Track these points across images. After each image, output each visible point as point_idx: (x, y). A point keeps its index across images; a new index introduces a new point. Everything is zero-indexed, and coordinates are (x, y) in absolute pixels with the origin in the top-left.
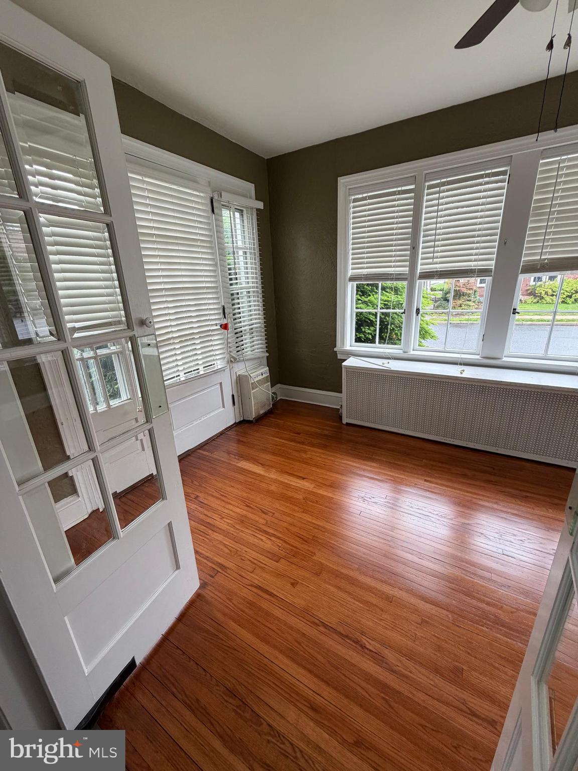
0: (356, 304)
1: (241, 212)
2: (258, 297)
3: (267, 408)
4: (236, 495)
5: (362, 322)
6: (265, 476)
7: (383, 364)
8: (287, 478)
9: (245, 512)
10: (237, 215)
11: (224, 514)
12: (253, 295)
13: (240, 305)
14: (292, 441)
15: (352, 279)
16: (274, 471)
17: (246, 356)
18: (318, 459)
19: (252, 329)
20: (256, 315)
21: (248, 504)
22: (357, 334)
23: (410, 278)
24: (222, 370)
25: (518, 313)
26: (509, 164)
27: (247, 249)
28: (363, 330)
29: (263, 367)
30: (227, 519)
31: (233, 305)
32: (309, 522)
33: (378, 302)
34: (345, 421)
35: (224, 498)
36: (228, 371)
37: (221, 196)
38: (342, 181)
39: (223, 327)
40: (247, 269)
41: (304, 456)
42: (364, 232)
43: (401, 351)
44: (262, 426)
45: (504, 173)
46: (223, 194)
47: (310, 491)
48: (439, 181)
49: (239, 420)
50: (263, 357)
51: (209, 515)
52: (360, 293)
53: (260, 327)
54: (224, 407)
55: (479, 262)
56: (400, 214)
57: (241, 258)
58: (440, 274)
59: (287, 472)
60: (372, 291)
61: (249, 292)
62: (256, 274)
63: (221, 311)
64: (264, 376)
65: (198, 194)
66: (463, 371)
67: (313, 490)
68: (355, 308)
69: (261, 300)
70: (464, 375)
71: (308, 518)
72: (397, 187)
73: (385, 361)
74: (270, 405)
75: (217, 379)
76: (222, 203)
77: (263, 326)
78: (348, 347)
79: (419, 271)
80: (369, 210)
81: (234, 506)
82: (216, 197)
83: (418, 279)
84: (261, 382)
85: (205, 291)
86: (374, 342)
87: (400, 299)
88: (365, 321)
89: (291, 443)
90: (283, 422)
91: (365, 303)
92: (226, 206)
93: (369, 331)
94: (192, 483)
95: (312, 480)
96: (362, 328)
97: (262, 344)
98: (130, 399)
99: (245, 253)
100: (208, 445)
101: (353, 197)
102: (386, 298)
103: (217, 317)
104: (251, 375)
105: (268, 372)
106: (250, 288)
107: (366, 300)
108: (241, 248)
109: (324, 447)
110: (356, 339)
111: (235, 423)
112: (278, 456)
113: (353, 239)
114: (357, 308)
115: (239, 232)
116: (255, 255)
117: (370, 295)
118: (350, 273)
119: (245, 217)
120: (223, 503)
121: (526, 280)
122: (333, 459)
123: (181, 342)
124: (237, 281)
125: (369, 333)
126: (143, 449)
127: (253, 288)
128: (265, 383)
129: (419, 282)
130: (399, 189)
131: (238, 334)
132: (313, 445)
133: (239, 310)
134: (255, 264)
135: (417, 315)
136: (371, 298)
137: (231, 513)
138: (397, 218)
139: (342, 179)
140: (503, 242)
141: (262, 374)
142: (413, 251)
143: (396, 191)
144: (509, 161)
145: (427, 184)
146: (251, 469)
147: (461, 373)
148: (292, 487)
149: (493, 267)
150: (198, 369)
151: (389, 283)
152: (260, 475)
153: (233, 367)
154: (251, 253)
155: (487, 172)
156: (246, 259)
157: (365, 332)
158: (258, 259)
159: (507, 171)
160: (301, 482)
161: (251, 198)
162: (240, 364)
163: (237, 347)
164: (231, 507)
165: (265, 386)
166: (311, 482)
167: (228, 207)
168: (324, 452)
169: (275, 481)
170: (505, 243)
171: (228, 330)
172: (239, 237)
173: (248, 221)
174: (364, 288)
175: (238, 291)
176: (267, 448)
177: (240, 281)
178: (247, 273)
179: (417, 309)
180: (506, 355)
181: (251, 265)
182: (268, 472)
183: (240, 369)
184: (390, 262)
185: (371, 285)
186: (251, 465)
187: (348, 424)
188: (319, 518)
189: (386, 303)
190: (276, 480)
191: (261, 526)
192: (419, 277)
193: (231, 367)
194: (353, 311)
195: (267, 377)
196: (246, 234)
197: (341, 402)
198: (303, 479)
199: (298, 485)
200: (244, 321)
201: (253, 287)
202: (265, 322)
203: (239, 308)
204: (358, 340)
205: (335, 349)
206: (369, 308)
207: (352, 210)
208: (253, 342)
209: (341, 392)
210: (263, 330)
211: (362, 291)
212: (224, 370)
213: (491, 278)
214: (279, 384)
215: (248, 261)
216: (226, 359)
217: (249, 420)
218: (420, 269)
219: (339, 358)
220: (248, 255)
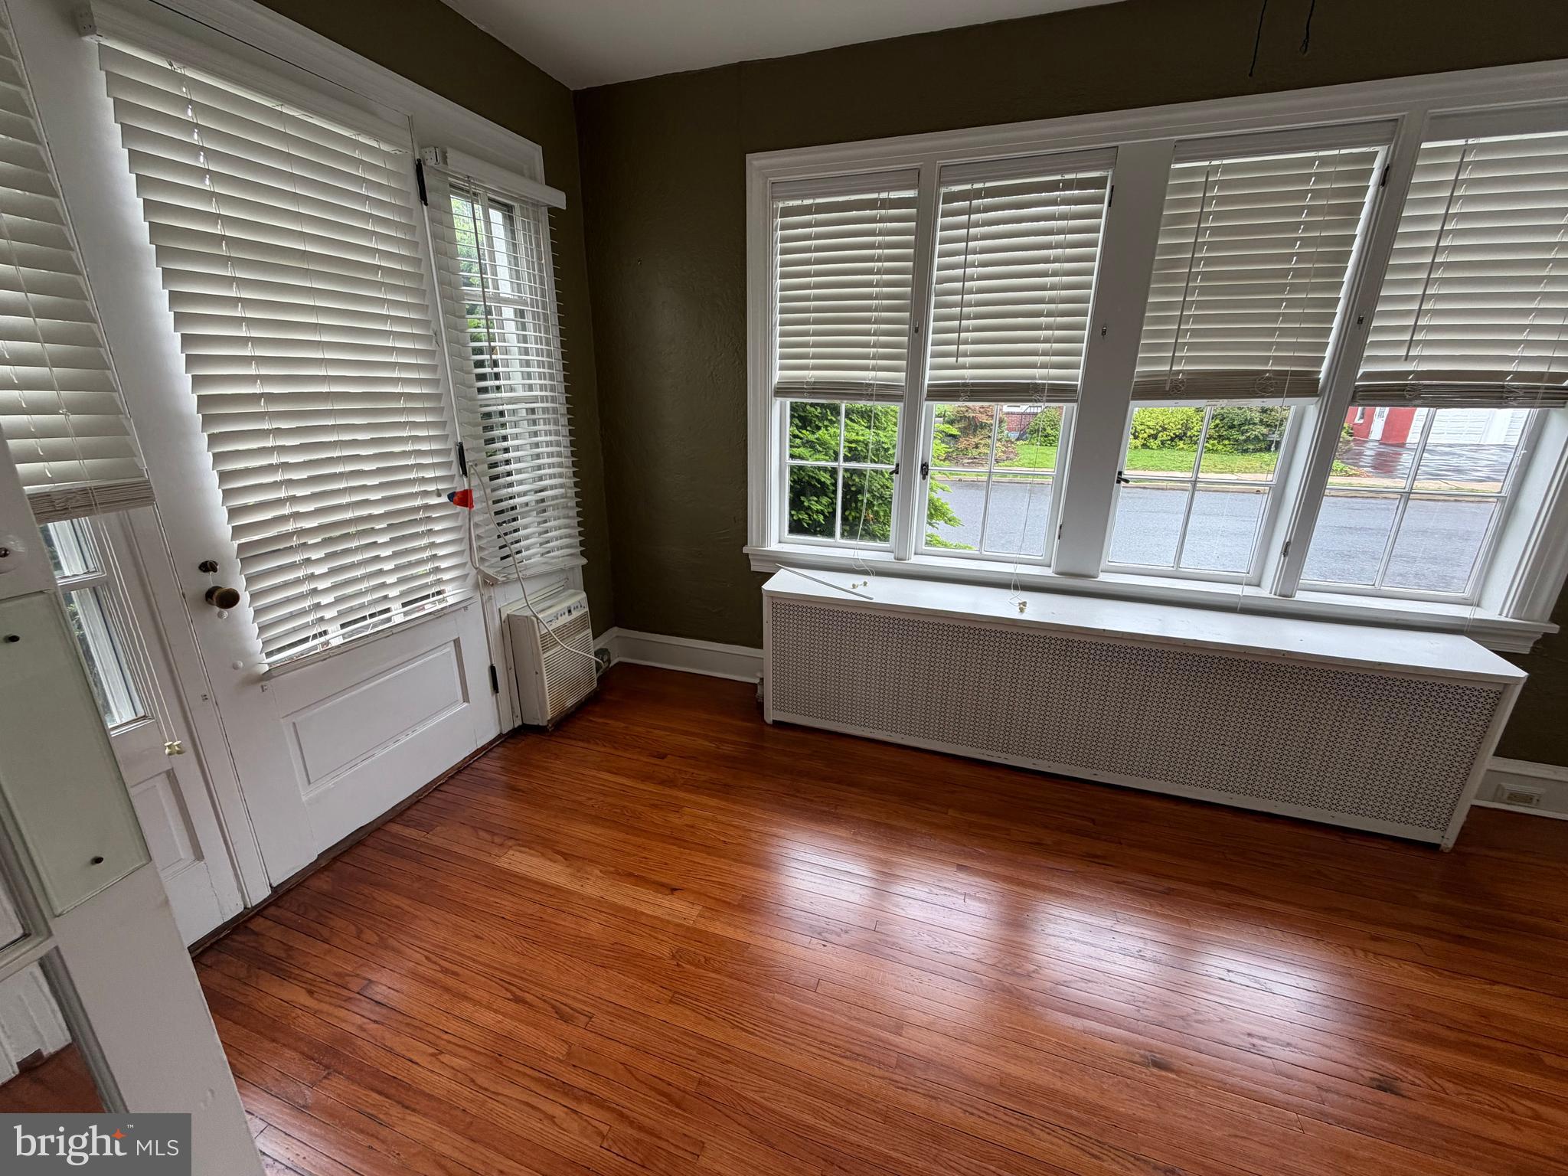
0: (791, 446)
1: (507, 210)
2: (556, 423)
3: (584, 691)
4: (484, 965)
5: (803, 487)
6: (571, 893)
7: (854, 586)
8: (631, 893)
9: (509, 1024)
10: (496, 216)
11: (446, 1037)
12: (544, 419)
13: (509, 443)
14: (647, 778)
15: (782, 391)
16: (597, 872)
17: (526, 568)
18: (711, 826)
19: (543, 501)
20: (550, 466)
21: (519, 993)
22: (793, 512)
23: (910, 395)
24: (461, 607)
25: (1127, 481)
26: (1112, 164)
27: (526, 304)
28: (806, 504)
29: (572, 591)
30: (455, 1055)
31: (491, 441)
32: (686, 1033)
33: (838, 445)
34: (771, 715)
35: (450, 982)
36: (476, 609)
37: (445, 162)
38: (755, 163)
39: (456, 498)
40: (527, 354)
41: (675, 819)
42: (807, 287)
43: (890, 557)
44: (570, 738)
45: (1099, 183)
46: (451, 154)
47: (688, 928)
48: (968, 187)
49: (510, 728)
50: (572, 569)
51: (398, 1049)
52: (796, 421)
53: (563, 496)
54: (466, 699)
55: (1050, 370)
56: (886, 251)
57: (510, 327)
58: (972, 391)
59: (630, 875)
60: (823, 418)
61: (533, 411)
62: (550, 366)
63: (453, 457)
64: (575, 614)
65: (374, 144)
66: (1024, 604)
67: (699, 926)
68: (788, 456)
69: (565, 431)
70: (1028, 615)
71: (684, 1019)
72: (879, 190)
73: (859, 579)
74: (591, 681)
75: (448, 629)
76: (450, 179)
77: (571, 492)
78: (773, 546)
79: (927, 382)
80: (818, 237)
81: (476, 1003)
82: (430, 162)
83: (926, 400)
84: (564, 632)
85: (401, 404)
86: (831, 534)
87: (884, 439)
88: (809, 484)
89: (642, 786)
90: (623, 725)
91: (808, 444)
92: (462, 190)
93: (819, 507)
94: (358, 938)
95: (694, 892)
96: (802, 498)
97: (569, 536)
98: (144, 717)
99: (521, 314)
100: (419, 806)
101: (781, 205)
102: (853, 436)
103: (439, 473)
104: (540, 616)
105: (585, 603)
106: (535, 400)
107: (811, 437)
108: (507, 301)
109: (724, 790)
110: (790, 526)
111: (500, 736)
112: (609, 827)
113: (783, 300)
114: (792, 456)
115: (502, 259)
116: (546, 320)
117: (819, 428)
118: (777, 376)
119: (518, 225)
120: (446, 997)
121: (1143, 414)
122: (744, 823)
123: (327, 541)
124: (497, 383)
125: (817, 512)
126: (199, 856)
127: (542, 402)
128: (579, 632)
129: (927, 406)
130: (884, 195)
131: (505, 514)
132: (695, 787)
133: (507, 455)
134: (548, 344)
135: (924, 478)
136: (821, 433)
137: (467, 1031)
138: (879, 260)
139: (757, 159)
140: (1100, 331)
141: (570, 611)
142: (916, 335)
143: (875, 200)
144: (1111, 157)
145: (943, 190)
146: (535, 874)
147: (1022, 610)
148: (644, 920)
149: (1079, 383)
150: (387, 610)
151: (860, 404)
152: (558, 889)
153: (490, 598)
154: (536, 316)
155: (1068, 177)
156: (524, 329)
157: (809, 508)
158: (555, 331)
159: (1106, 178)
160: (666, 904)
161: (533, 178)
162: (509, 588)
163: (501, 548)
164: (467, 1009)
165: (577, 637)
166: (691, 899)
167: (468, 192)
168: (723, 804)
169: (599, 905)
170: (1104, 332)
171: (471, 506)
172: (504, 273)
173: (525, 235)
174: (804, 411)
175: (500, 408)
176: (580, 803)
177: (508, 382)
178: (528, 364)
179: (923, 465)
180: (1104, 569)
181: (536, 343)
182: (580, 879)
183: (511, 601)
184: (866, 357)
185: (822, 406)
186: (536, 861)
187: (778, 724)
188: (712, 1016)
189: (853, 445)
190: (601, 901)
191: (551, 1067)
192: (928, 396)
193: (485, 598)
194: (783, 465)
195: (584, 615)
196: (523, 267)
197: (762, 671)
198: (673, 890)
199: (659, 913)
200: (521, 483)
201: (543, 399)
202: (576, 484)
203: (506, 450)
204: (796, 527)
205: (745, 550)
206: (817, 456)
207: (779, 232)
208: (546, 532)
209: (760, 646)
210: (572, 503)
211: (802, 419)
212: (466, 608)
213: (1075, 405)
214: (615, 629)
215: (530, 333)
216: (470, 581)
217: (538, 726)
218: (929, 376)
219: (753, 569)
220: (529, 319)
